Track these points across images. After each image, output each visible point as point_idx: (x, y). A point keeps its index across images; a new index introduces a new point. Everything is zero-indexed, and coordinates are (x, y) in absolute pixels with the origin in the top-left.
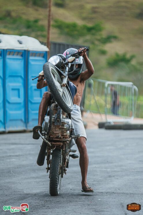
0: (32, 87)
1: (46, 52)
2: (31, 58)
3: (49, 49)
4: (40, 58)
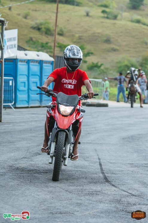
2: (44, 65)
4: (49, 65)
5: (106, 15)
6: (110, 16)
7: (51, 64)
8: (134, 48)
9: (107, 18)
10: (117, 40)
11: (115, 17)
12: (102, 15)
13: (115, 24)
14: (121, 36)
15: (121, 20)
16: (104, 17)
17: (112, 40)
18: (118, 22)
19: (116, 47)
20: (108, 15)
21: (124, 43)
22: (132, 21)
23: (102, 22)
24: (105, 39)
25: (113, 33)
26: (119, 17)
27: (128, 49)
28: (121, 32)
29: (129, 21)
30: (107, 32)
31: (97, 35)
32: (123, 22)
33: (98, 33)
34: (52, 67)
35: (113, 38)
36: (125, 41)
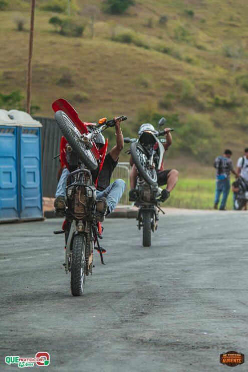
0: (24, 169)
1: (39, 128)
2: (23, 135)
3: (42, 125)
4: (33, 136)
5: (59, 29)
6: (67, 30)
7: (37, 134)
8: (122, 95)
9: (62, 33)
10: (85, 79)
11: (79, 32)
12: (51, 27)
13: (79, 45)
14: (92, 70)
15: (91, 37)
16: (55, 33)
17: (74, 79)
18: (85, 42)
19: (84, 94)
20: (62, 27)
21: (100, 86)
22: (114, 39)
23: (52, 43)
24: (60, 77)
25: (75, 64)
26: (86, 32)
27: (108, 97)
28: (93, 63)
29: (106, 38)
30: (64, 63)
31: (42, 69)
32: (96, 42)
33: (45, 66)
34: (38, 139)
35: (77, 75)
36: (101, 81)
